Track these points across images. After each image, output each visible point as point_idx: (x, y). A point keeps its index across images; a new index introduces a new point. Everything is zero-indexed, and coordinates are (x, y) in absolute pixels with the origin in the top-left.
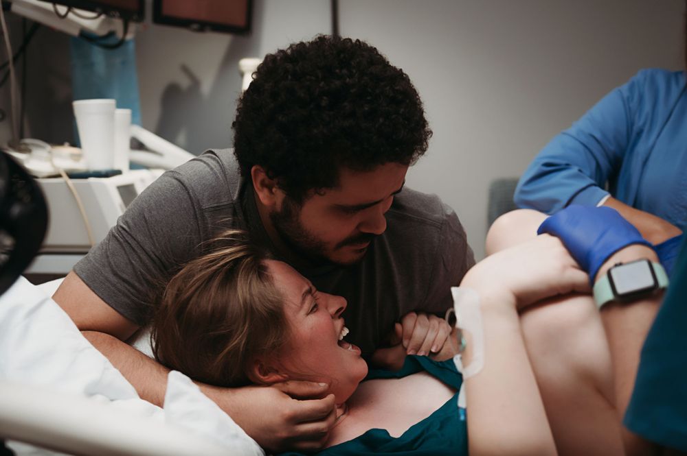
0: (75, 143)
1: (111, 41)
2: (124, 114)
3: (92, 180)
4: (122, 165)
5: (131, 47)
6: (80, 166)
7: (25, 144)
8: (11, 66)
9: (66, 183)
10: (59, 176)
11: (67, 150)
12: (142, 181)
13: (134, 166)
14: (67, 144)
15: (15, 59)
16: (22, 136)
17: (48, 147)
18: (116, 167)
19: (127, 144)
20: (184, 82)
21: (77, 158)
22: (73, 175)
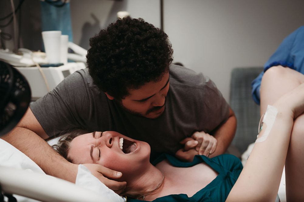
0: (43, 50)
1: (59, 3)
2: (65, 37)
3: (51, 68)
4: (64, 60)
5: (68, 6)
6: (45, 61)
7: (21, 51)
8: (14, 15)
9: (39, 70)
10: (35, 66)
11: (39, 54)
12: (73, 68)
13: (70, 61)
14: (39, 51)
15: (16, 11)
16: (19, 47)
17: (31, 52)
18: (62, 62)
19: (66, 50)
20: (92, 22)
21: (44, 57)
22: (42, 66)
